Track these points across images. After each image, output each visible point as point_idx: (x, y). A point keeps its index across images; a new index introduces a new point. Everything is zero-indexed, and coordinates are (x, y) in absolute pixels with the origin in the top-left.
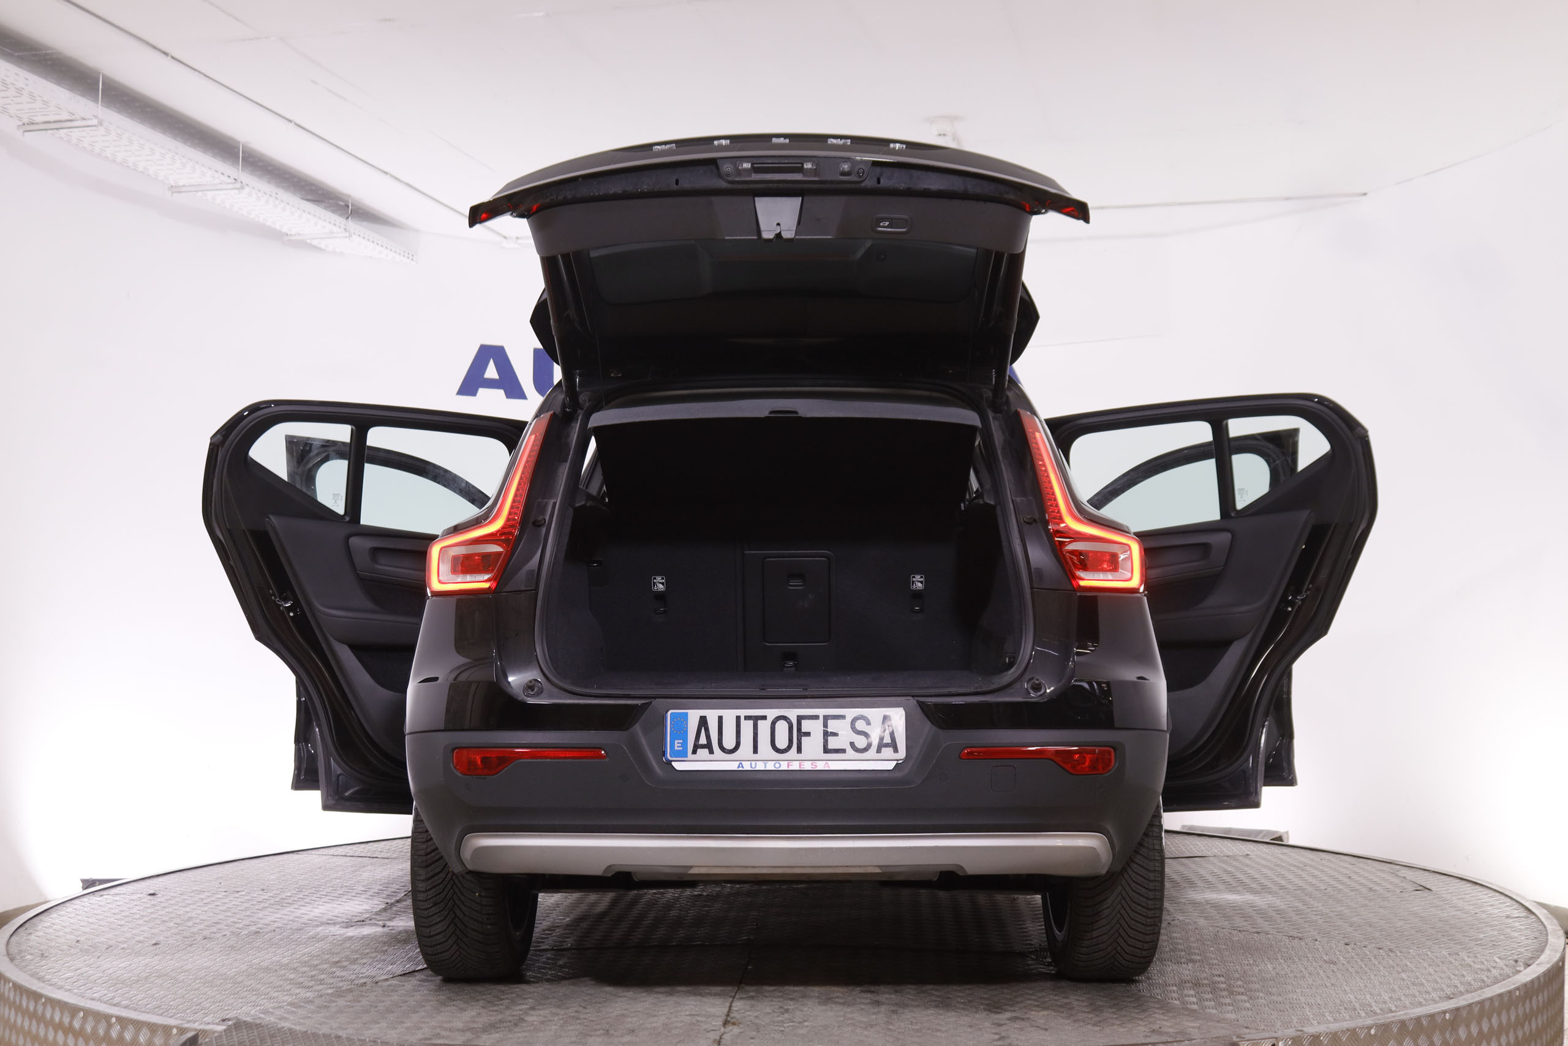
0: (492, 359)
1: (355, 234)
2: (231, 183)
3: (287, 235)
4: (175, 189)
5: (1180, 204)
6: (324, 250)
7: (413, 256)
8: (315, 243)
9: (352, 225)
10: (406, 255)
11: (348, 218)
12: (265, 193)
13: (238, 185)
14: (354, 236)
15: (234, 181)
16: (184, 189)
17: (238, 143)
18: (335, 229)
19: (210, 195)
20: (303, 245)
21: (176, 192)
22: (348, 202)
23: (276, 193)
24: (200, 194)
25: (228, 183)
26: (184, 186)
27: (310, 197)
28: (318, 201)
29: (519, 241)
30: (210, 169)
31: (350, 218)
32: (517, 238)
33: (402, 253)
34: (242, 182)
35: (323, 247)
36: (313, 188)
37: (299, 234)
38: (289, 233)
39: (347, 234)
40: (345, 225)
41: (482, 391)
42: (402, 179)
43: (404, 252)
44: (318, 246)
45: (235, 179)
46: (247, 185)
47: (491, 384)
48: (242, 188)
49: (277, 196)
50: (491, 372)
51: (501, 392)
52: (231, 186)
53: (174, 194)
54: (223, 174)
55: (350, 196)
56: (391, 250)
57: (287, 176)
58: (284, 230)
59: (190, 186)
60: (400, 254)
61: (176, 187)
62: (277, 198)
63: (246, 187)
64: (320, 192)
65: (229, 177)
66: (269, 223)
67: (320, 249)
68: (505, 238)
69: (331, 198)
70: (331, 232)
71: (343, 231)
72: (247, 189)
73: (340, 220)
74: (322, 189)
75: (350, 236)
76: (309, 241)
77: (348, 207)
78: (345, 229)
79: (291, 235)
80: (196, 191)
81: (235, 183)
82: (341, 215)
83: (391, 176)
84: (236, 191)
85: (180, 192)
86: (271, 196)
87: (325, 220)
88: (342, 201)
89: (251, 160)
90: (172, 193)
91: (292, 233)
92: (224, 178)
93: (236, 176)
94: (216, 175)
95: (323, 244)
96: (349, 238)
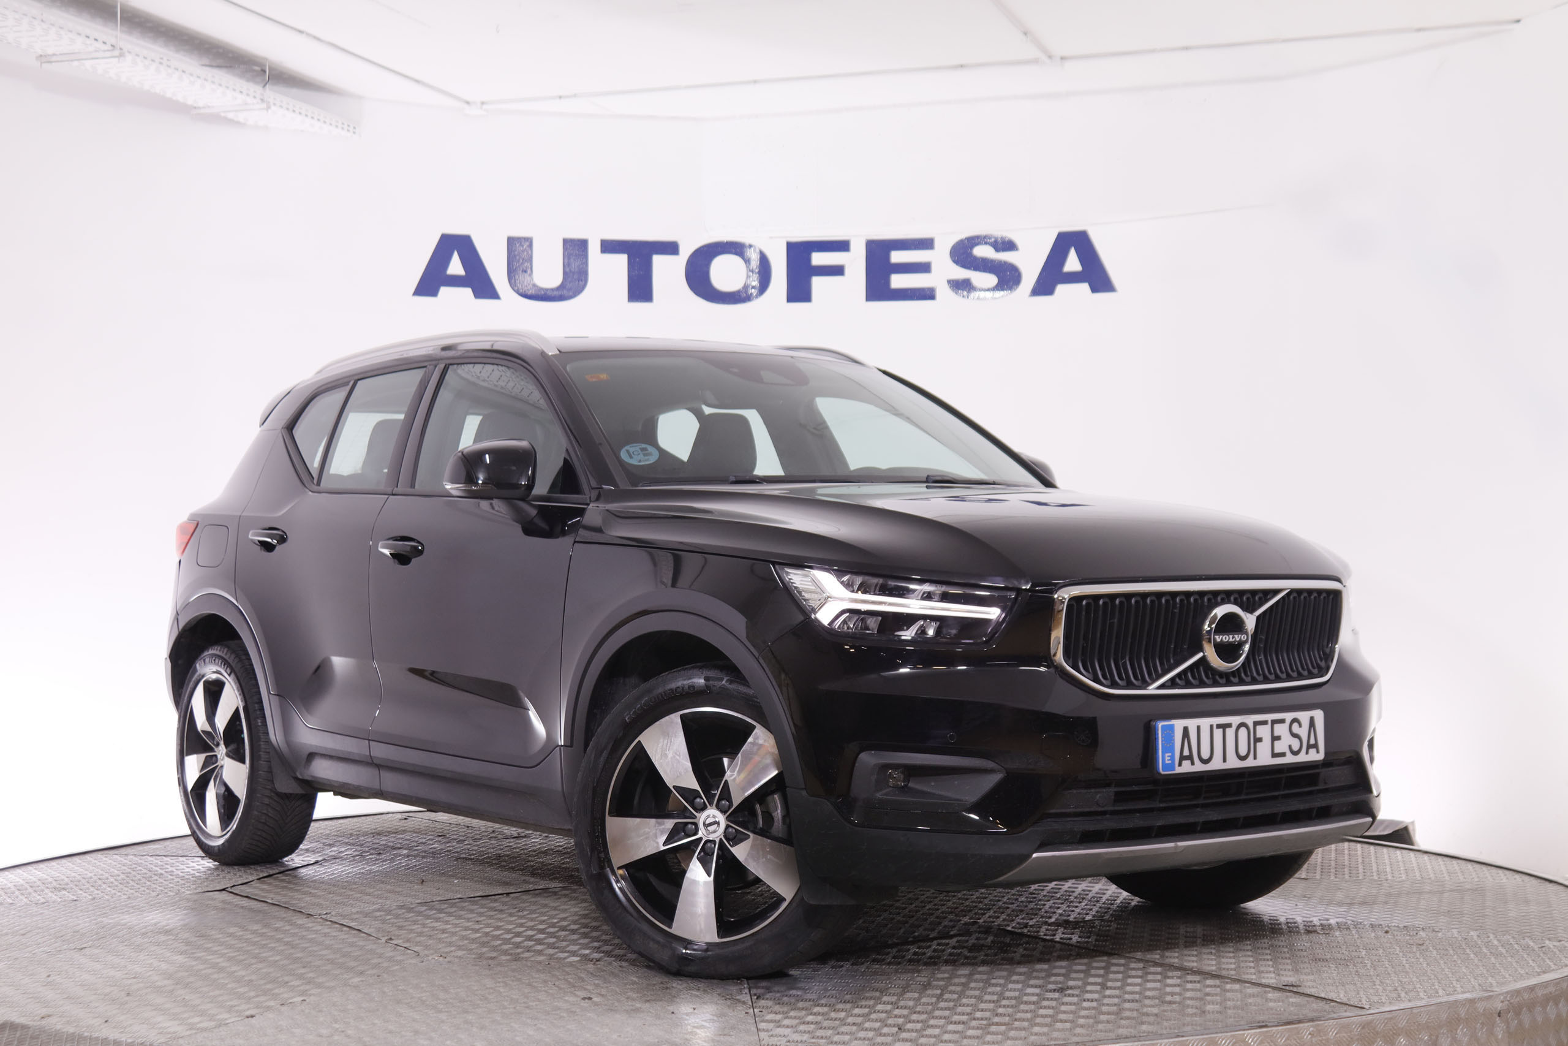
0: (456, 253)
1: (274, 104)
2: (108, 51)
3: (195, 108)
4: (43, 58)
6: (244, 124)
7: (354, 128)
8: (230, 116)
9: (272, 93)
10: (345, 126)
11: (264, 86)
12: (153, 61)
13: (117, 53)
14: (273, 108)
15: (111, 48)
16: (54, 59)
18: (249, 100)
19: (88, 64)
20: (216, 119)
21: (44, 62)
22: (265, 66)
23: (168, 60)
24: (76, 63)
25: (105, 51)
26: (54, 55)
27: (219, 62)
28: (231, 67)
29: (485, 107)
30: (79, 34)
31: (267, 86)
32: (483, 103)
33: (340, 125)
34: (121, 49)
35: (241, 120)
36: (221, 51)
37: (209, 107)
38: (195, 105)
39: (264, 105)
40: (262, 94)
41: (444, 291)
42: (320, 38)
43: (343, 124)
44: (236, 120)
45: (112, 46)
46: (129, 52)
47: (455, 281)
48: (121, 55)
49: (169, 63)
50: (456, 267)
51: (468, 291)
52: (108, 54)
53: (44, 65)
54: (96, 40)
55: (266, 59)
56: (325, 122)
57: (185, 37)
58: (190, 102)
59: (61, 54)
60: (337, 126)
61: (45, 56)
62: (169, 66)
63: (127, 54)
64: (231, 55)
65: (104, 43)
66: (168, 95)
67: (238, 123)
68: (468, 103)
69: (244, 63)
70: (246, 104)
71: (259, 101)
72: (129, 57)
73: (255, 89)
74: (232, 51)
75: (268, 108)
76: (223, 114)
77: (264, 71)
78: (262, 100)
79: (199, 108)
80: (72, 61)
81: (112, 50)
82: (256, 83)
83: (308, 35)
84: (117, 59)
85: (50, 62)
86: (161, 63)
87: (234, 90)
88: (255, 65)
89: (137, 20)
90: (41, 63)
91: (201, 104)
92: (99, 45)
93: (113, 41)
94: (88, 41)
95: (241, 117)
96: (269, 111)
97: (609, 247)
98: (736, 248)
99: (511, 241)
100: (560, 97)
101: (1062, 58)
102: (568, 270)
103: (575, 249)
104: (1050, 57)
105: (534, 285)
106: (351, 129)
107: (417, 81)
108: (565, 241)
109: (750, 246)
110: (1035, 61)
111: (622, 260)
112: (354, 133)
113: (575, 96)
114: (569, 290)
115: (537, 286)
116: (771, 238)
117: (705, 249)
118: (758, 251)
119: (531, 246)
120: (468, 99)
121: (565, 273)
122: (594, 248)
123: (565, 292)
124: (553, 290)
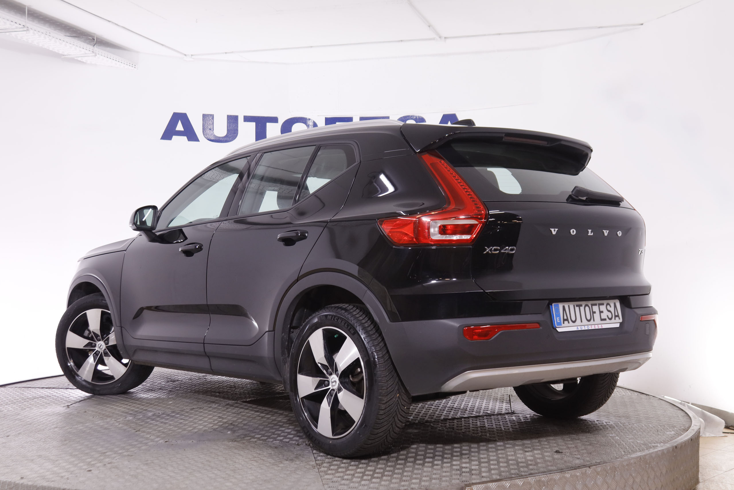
0: (180, 121)
1: (99, 54)
3: (63, 55)
5: (542, 31)
6: (86, 63)
8: (79, 59)
9: (97, 49)
10: (131, 65)
11: (94, 45)
12: (42, 33)
13: (25, 29)
14: (98, 55)
15: (23, 27)
17: (25, 6)
18: (87, 52)
19: (13, 34)
20: (73, 60)
22: (94, 37)
24: (8, 34)
25: (20, 28)
27: (74, 35)
28: (78, 37)
29: (193, 57)
30: (8, 20)
32: (192, 55)
33: (128, 64)
34: (27, 27)
36: (74, 30)
37: (69, 55)
38: (63, 54)
39: (94, 54)
40: (93, 50)
41: (174, 137)
42: (118, 24)
43: (130, 64)
44: (82, 61)
46: (31, 29)
47: (179, 133)
48: (28, 30)
49: (50, 34)
50: (180, 127)
51: (185, 138)
52: (21, 29)
55: (95, 34)
56: (121, 62)
57: (58, 24)
58: (61, 53)
64: (79, 32)
65: (20, 24)
66: (51, 49)
67: (83, 62)
68: (185, 55)
69: (85, 35)
70: (86, 54)
72: (31, 31)
73: (90, 47)
74: (79, 30)
75: (96, 55)
76: (76, 58)
77: (94, 39)
78: (93, 52)
79: (65, 55)
80: (6, 32)
82: (90, 44)
83: (113, 23)
84: (25, 32)
86: (46, 35)
87: (80, 47)
88: (90, 37)
89: (35, 15)
91: (66, 54)
92: (17, 25)
93: (24, 24)
94: (12, 23)
95: (84, 60)
96: (96, 57)
97: (247, 119)
98: (303, 120)
99: (204, 116)
100: (226, 53)
101: (445, 38)
102: (229, 128)
103: (233, 120)
104: (440, 37)
105: (214, 135)
106: (134, 66)
107: (163, 45)
108: (228, 116)
109: (309, 119)
110: (433, 39)
111: (253, 125)
112: (135, 68)
113: (232, 52)
114: (229, 138)
115: (216, 136)
116: (318, 116)
117: (290, 120)
118: (312, 121)
119: (213, 118)
120: (186, 54)
121: (228, 130)
122: (241, 120)
123: (228, 139)
124: (222, 137)
